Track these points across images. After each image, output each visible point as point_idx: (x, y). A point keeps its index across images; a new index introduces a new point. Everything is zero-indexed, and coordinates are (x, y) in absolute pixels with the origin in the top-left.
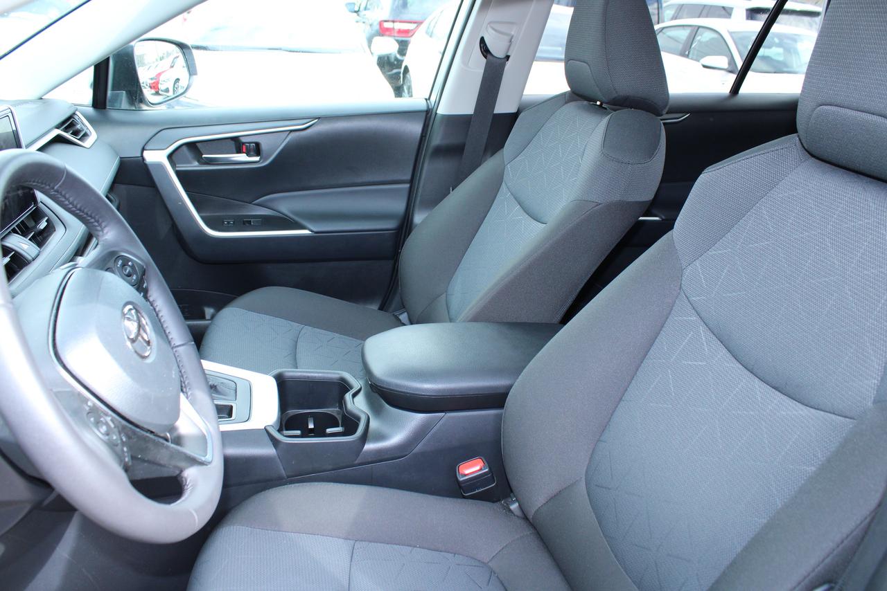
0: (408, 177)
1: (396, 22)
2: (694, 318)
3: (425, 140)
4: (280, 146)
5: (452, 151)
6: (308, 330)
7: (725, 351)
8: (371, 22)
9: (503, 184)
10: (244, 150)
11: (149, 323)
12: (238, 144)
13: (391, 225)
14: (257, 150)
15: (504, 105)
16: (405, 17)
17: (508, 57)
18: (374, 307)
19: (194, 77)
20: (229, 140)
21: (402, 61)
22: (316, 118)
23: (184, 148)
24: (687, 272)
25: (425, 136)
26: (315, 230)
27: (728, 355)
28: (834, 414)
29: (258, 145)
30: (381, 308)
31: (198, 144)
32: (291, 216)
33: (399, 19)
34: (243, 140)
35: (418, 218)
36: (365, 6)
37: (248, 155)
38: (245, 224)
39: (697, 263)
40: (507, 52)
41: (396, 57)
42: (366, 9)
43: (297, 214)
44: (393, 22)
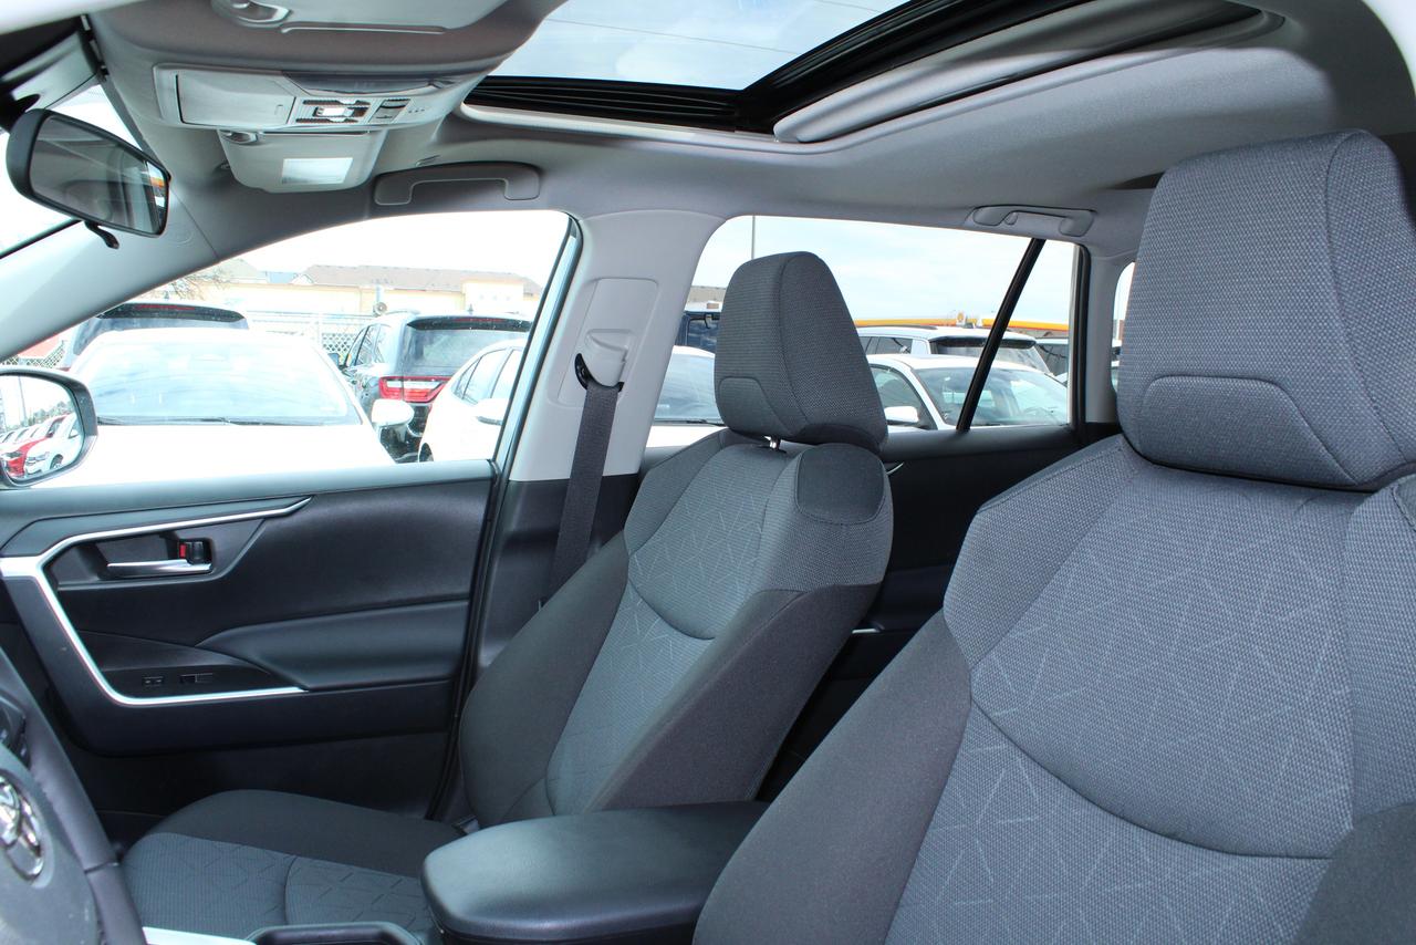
0: (465, 588)
1: (407, 379)
2: (1003, 746)
3: (492, 525)
4: (245, 545)
5: (539, 541)
6: (303, 864)
7: (1066, 790)
8: (364, 382)
9: (629, 585)
10: (183, 555)
11: (38, 813)
12: (172, 544)
13: (440, 670)
14: (206, 552)
15: (618, 463)
16: (419, 372)
17: (620, 385)
18: (418, 816)
19: (93, 438)
20: (157, 537)
21: (418, 440)
22: (308, 496)
23: (74, 553)
24: (978, 675)
25: (491, 521)
26: (309, 686)
27: (1074, 796)
28: (1288, 856)
29: (207, 543)
30: (430, 816)
31: (99, 545)
32: (266, 664)
33: (409, 375)
34: (182, 535)
35: (486, 657)
36: (354, 357)
37: (191, 561)
38: (185, 683)
39: (993, 656)
40: (620, 376)
41: (407, 433)
42: (355, 363)
43: (275, 660)
44: (402, 379)
